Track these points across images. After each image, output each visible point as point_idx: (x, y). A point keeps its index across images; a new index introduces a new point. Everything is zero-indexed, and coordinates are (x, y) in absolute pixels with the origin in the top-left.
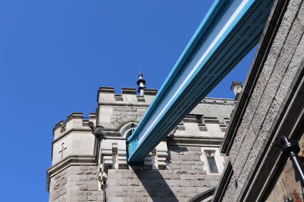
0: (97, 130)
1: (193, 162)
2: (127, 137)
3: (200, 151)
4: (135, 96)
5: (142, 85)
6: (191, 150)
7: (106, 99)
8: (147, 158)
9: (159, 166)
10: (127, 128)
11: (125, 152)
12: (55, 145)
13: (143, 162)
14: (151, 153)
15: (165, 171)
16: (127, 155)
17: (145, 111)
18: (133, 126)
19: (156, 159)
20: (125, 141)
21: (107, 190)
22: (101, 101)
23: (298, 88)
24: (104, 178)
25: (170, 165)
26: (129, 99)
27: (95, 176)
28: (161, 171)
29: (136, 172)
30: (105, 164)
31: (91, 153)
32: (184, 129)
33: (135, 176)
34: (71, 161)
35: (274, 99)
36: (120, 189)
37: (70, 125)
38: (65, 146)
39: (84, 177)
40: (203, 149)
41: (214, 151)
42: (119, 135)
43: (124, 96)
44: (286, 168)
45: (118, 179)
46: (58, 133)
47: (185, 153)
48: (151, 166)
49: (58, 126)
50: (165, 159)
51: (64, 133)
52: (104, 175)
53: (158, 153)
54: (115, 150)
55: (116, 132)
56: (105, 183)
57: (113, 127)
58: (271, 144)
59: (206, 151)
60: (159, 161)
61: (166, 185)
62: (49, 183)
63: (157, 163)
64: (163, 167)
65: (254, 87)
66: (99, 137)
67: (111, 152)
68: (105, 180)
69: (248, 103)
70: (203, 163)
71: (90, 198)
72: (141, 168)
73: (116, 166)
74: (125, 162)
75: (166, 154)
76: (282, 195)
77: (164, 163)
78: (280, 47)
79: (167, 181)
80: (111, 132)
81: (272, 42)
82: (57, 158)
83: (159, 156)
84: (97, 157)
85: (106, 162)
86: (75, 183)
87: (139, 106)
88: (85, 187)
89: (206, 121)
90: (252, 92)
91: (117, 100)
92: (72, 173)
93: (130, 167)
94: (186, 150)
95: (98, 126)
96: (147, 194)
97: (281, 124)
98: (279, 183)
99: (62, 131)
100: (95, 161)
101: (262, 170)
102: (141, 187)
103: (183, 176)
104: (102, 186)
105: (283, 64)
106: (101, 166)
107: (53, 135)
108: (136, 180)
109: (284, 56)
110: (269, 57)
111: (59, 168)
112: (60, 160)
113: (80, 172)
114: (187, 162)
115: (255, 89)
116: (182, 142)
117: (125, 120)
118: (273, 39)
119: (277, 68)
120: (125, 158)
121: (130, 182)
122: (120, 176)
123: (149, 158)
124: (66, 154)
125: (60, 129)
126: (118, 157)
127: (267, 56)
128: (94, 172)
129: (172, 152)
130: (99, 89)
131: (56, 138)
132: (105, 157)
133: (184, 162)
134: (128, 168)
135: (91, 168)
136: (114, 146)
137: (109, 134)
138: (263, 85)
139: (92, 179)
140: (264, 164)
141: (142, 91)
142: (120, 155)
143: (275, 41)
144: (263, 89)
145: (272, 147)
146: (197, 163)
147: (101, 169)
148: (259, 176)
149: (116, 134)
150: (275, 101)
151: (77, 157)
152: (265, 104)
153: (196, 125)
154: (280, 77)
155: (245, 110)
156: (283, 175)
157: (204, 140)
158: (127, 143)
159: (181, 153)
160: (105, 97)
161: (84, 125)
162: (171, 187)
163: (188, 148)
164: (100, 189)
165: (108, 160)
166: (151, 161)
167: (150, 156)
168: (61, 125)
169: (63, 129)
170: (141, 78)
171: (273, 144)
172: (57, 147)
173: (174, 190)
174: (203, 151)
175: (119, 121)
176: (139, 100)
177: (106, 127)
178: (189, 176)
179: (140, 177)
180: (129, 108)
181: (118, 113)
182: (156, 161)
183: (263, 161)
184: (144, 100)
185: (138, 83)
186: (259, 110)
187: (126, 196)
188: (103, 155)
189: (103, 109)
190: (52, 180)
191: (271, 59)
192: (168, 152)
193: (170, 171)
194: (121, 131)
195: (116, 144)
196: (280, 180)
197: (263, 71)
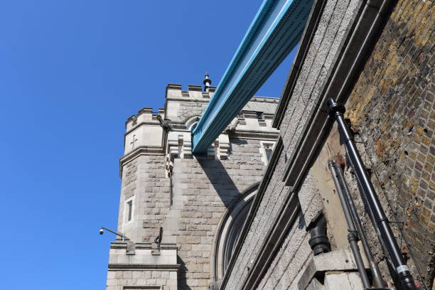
0: (164, 123)
1: (253, 154)
2: (192, 130)
3: (259, 144)
4: (200, 93)
5: (207, 84)
6: (251, 143)
7: (173, 95)
8: (209, 149)
9: (221, 157)
10: (193, 122)
11: (190, 144)
12: (127, 137)
13: (206, 154)
14: (213, 145)
15: (226, 162)
16: (192, 146)
17: (206, 106)
18: (198, 119)
19: (219, 150)
20: (190, 133)
21: (173, 177)
22: (169, 97)
23: (346, 49)
24: (170, 166)
25: (231, 156)
26: (195, 95)
27: (163, 165)
28: (222, 161)
29: (200, 161)
30: (172, 154)
31: (160, 144)
32: (245, 124)
33: (199, 165)
34: (141, 151)
35: (323, 66)
36: (185, 176)
37: (140, 119)
38: (136, 137)
39: (153, 165)
40: (262, 142)
41: (272, 145)
42: (185, 128)
43: (191, 93)
44: (331, 133)
45: (184, 168)
46: (130, 126)
47: (246, 145)
48: (214, 156)
49: (130, 119)
50: (226, 150)
51: (135, 126)
52: (171, 163)
53: (220, 145)
54: (181, 142)
55: (183, 125)
56: (171, 171)
57: (179, 120)
58: (319, 110)
59: (264, 144)
60: (221, 152)
61: (226, 174)
62: (122, 171)
63: (219, 154)
64: (224, 158)
65: (305, 58)
66: (167, 129)
67: (177, 143)
68: (171, 168)
69: (298, 76)
70: (261, 154)
71: (158, 184)
72: (205, 158)
73: (182, 156)
74: (190, 153)
75: (228, 146)
76: (326, 160)
77: (225, 154)
78: (331, 14)
79: (228, 171)
80: (178, 125)
81: (323, 10)
82: (129, 149)
83: (221, 148)
84: (164, 148)
85: (172, 152)
86: (144, 171)
87: (204, 102)
88: (153, 174)
89: (265, 117)
90: (303, 64)
91: (183, 96)
92: (142, 162)
93: (194, 157)
94: (246, 143)
95: (165, 119)
96: (209, 181)
97: (328, 88)
98: (324, 149)
99: (133, 125)
100: (163, 151)
101: (309, 137)
102: (204, 175)
103: (242, 166)
104: (169, 174)
105: (332, 30)
106: (168, 156)
107: (126, 128)
108: (200, 169)
109: (334, 21)
110: (320, 26)
111: (130, 158)
112: (131, 150)
113: (149, 161)
114: (247, 154)
115: (306, 60)
116: (243, 135)
117: (191, 114)
118: (324, 7)
119: (326, 35)
120: (190, 149)
121: (194, 170)
122: (185, 164)
123: (212, 150)
124: (137, 145)
125: (132, 122)
126: (183, 148)
127: (317, 26)
128: (162, 161)
129: (233, 145)
130: (167, 85)
131: (128, 131)
132: (171, 148)
133: (244, 154)
134: (193, 158)
135: (159, 157)
136: (180, 138)
137: (175, 127)
138: (313, 55)
139: (160, 168)
140: (311, 131)
141: (207, 90)
142: (185, 146)
143: (326, 8)
144: (313, 58)
145: (319, 113)
146: (256, 155)
147: (168, 158)
148: (306, 143)
149: (182, 126)
150: (324, 68)
151: (146, 147)
152: (315, 73)
153: (257, 120)
154: (329, 44)
155: (296, 83)
156: (328, 140)
157: (263, 134)
158: (192, 135)
159: (242, 145)
160: (173, 93)
161: (153, 118)
162: (231, 176)
163: (248, 141)
164: (167, 176)
165: (174, 150)
166: (213, 151)
167: (213, 147)
168: (132, 119)
169: (135, 122)
170: (207, 78)
171: (321, 110)
172: (129, 138)
173: (234, 178)
174: (262, 145)
175: (186, 115)
176: (204, 97)
177: (173, 120)
178: (248, 166)
179: (203, 166)
180: (195, 104)
181: (185, 108)
182: (218, 152)
183: (311, 128)
184: (209, 97)
185: (205, 82)
186: (309, 80)
187: (190, 183)
188: (170, 145)
189: (170, 104)
190: (124, 168)
191: (322, 27)
192: (230, 144)
193: (231, 162)
194: (186, 124)
195: (182, 136)
196: (326, 145)
197: (314, 41)
